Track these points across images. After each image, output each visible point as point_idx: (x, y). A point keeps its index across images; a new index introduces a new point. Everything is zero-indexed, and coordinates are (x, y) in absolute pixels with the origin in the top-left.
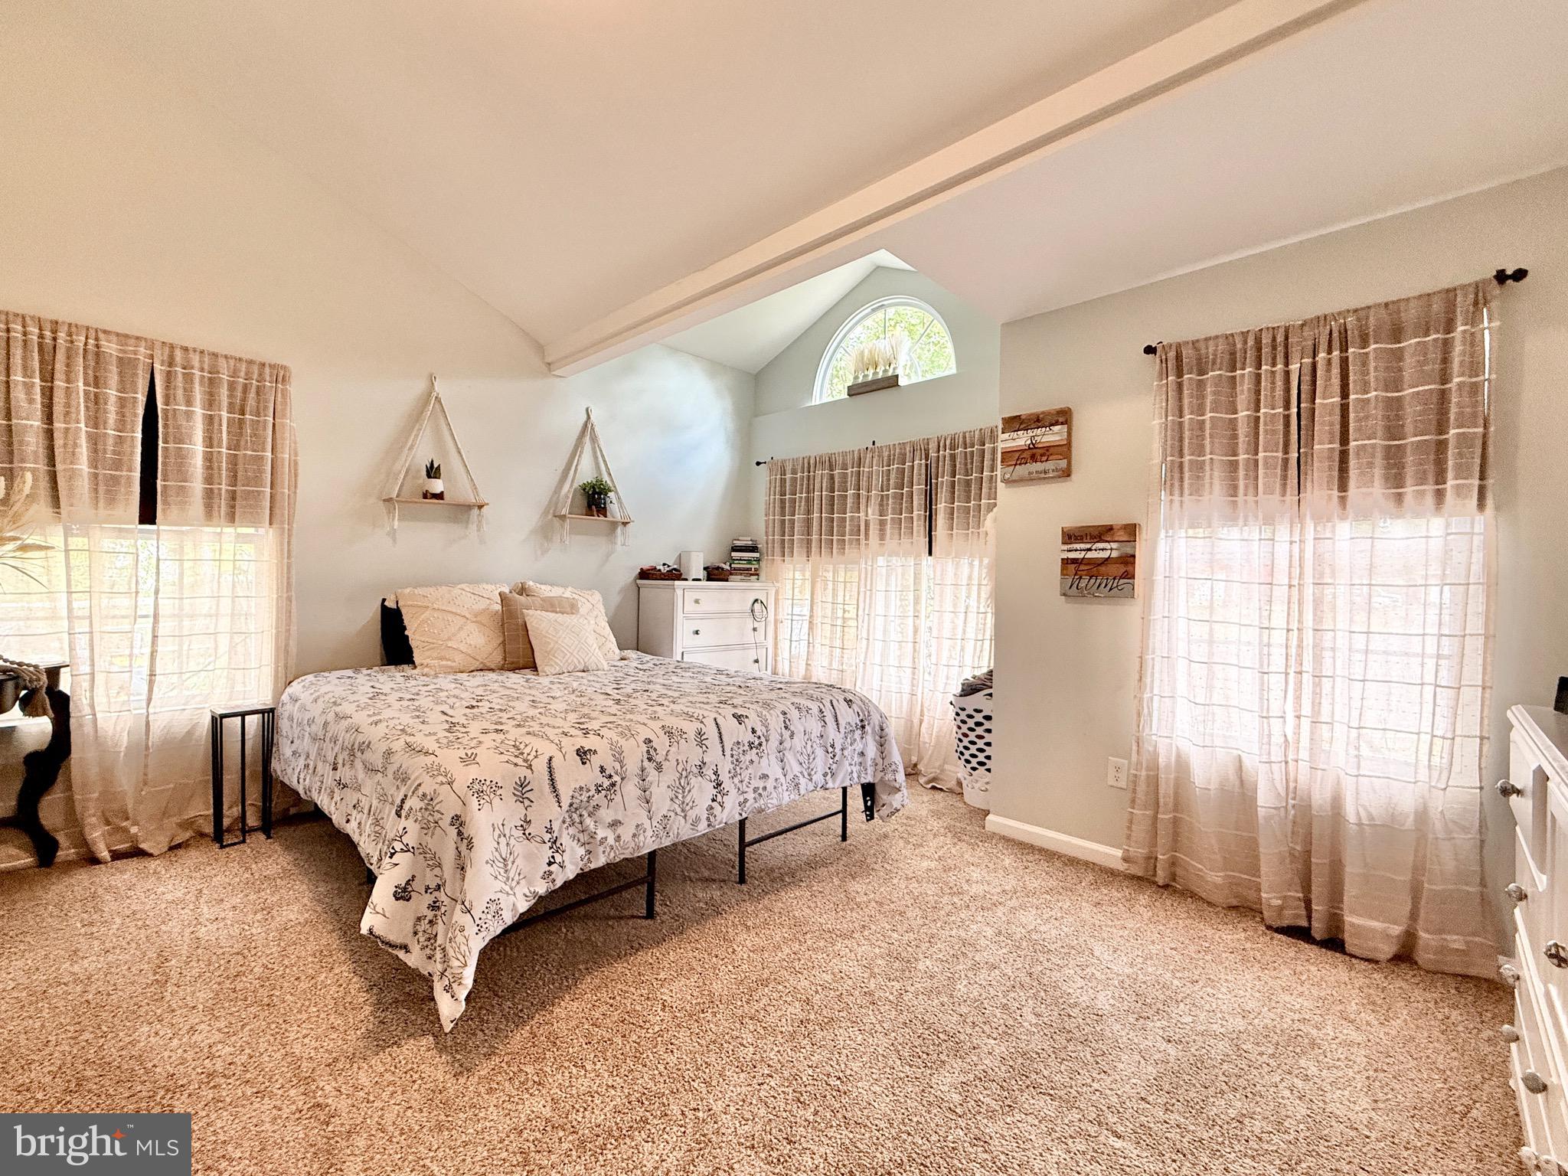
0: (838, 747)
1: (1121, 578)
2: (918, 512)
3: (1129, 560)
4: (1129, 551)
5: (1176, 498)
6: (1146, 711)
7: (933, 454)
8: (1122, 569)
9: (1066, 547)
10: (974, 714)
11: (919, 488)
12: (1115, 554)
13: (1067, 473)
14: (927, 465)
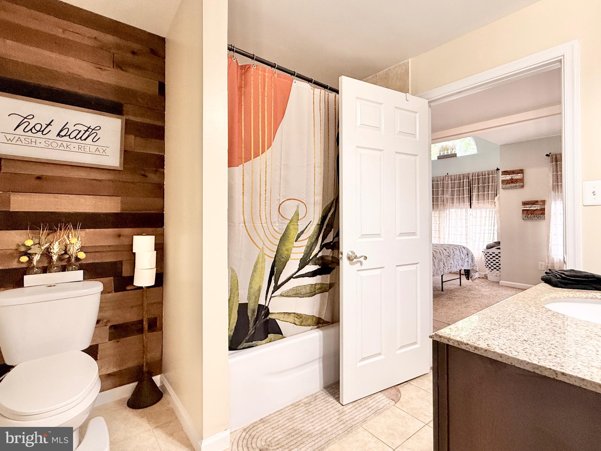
0: (464, 259)
1: (541, 214)
2: (466, 196)
3: (543, 210)
4: (543, 207)
5: (557, 193)
6: (550, 249)
7: (471, 178)
8: (541, 212)
9: (523, 206)
10: (492, 254)
11: (466, 188)
12: (539, 208)
13: (523, 187)
14: (469, 181)
